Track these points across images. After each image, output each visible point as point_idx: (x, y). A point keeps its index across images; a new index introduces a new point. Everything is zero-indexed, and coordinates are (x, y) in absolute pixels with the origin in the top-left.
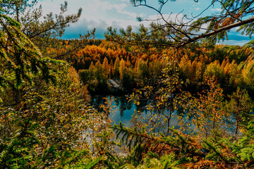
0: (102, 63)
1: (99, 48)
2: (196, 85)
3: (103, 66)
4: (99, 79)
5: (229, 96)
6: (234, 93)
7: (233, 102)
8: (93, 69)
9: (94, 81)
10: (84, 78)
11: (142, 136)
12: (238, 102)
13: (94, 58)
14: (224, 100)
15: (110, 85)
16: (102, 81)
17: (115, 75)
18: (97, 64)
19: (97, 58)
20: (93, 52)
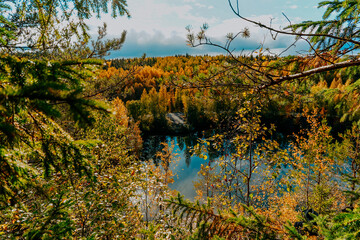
0: (158, 91)
1: (153, 69)
2: (293, 117)
3: (160, 95)
4: (154, 112)
5: (340, 135)
6: (348, 131)
7: (347, 143)
8: (146, 99)
9: (148, 116)
10: (134, 112)
11: (207, 213)
12: (355, 144)
13: (147, 84)
14: (333, 142)
15: (170, 121)
16: (158, 115)
17: (177, 107)
18: (151, 92)
19: (151, 83)
20: (146, 75)
